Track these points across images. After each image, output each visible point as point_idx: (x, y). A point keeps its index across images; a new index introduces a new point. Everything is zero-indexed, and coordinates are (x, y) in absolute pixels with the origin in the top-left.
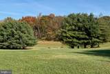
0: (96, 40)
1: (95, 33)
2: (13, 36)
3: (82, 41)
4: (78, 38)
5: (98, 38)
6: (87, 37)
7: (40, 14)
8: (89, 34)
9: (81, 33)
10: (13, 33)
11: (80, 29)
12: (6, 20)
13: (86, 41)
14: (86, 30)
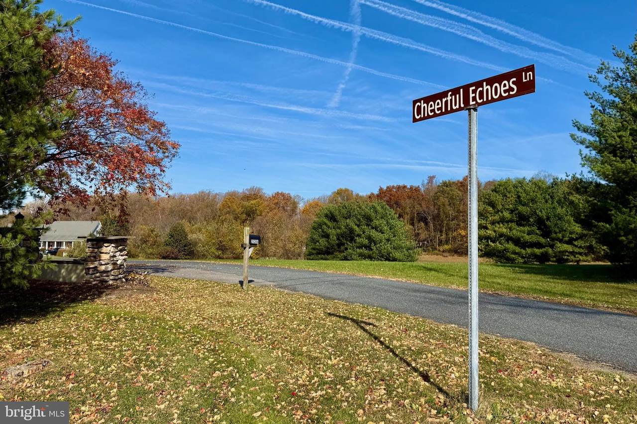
0: (566, 247)
1: (562, 230)
2: (352, 240)
3: (529, 251)
4: (517, 242)
5: (570, 242)
6: (542, 240)
7: (431, 178)
8: (546, 233)
9: (526, 229)
10: (352, 231)
11: (522, 220)
12: (332, 200)
13: (537, 251)
14: (541, 222)
